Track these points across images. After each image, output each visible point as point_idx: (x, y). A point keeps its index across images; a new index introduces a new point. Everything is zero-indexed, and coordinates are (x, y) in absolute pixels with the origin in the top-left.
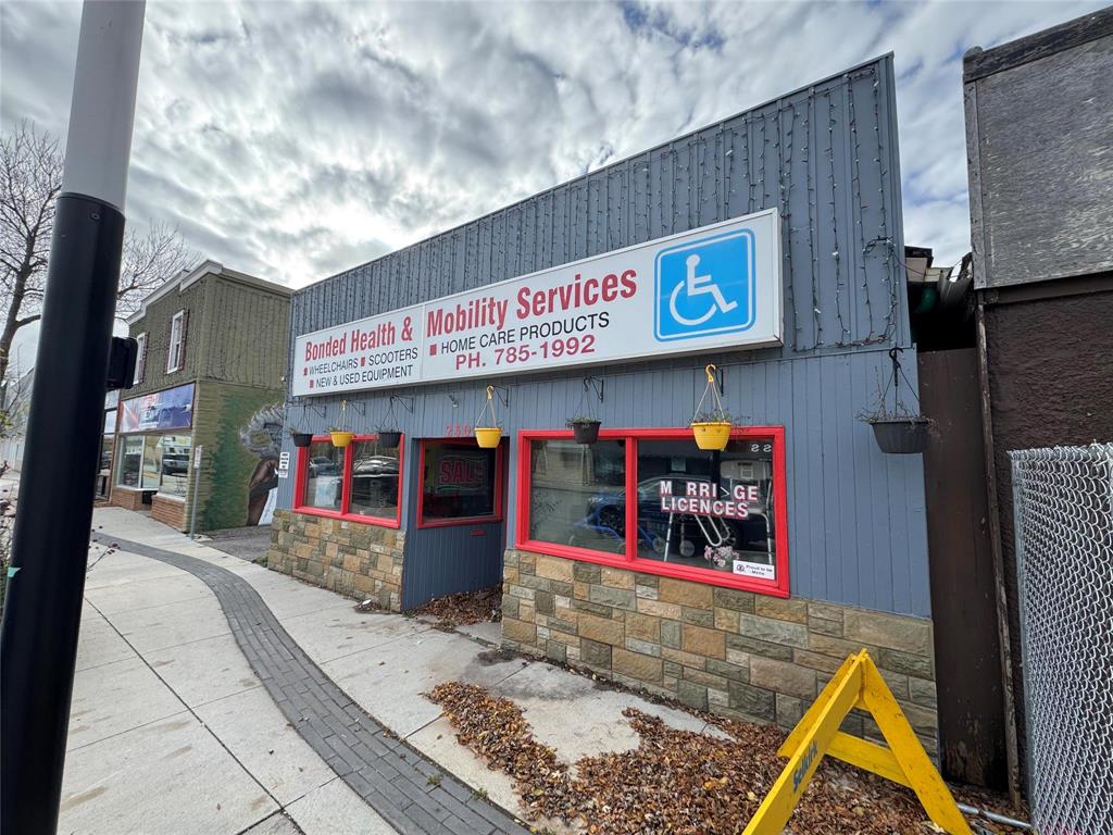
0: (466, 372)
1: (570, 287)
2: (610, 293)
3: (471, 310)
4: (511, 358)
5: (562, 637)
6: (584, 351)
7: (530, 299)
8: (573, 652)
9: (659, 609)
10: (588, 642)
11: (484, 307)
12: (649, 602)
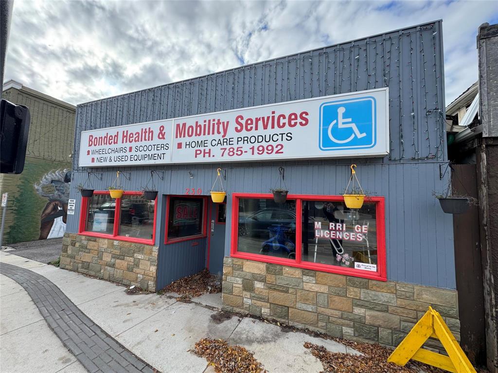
0: (200, 159)
1: (268, 118)
2: (293, 123)
3: (205, 125)
4: (231, 153)
5: (259, 303)
6: (277, 152)
7: (243, 122)
8: (265, 311)
9: (316, 288)
10: (274, 306)
11: (214, 124)
12: (310, 284)
